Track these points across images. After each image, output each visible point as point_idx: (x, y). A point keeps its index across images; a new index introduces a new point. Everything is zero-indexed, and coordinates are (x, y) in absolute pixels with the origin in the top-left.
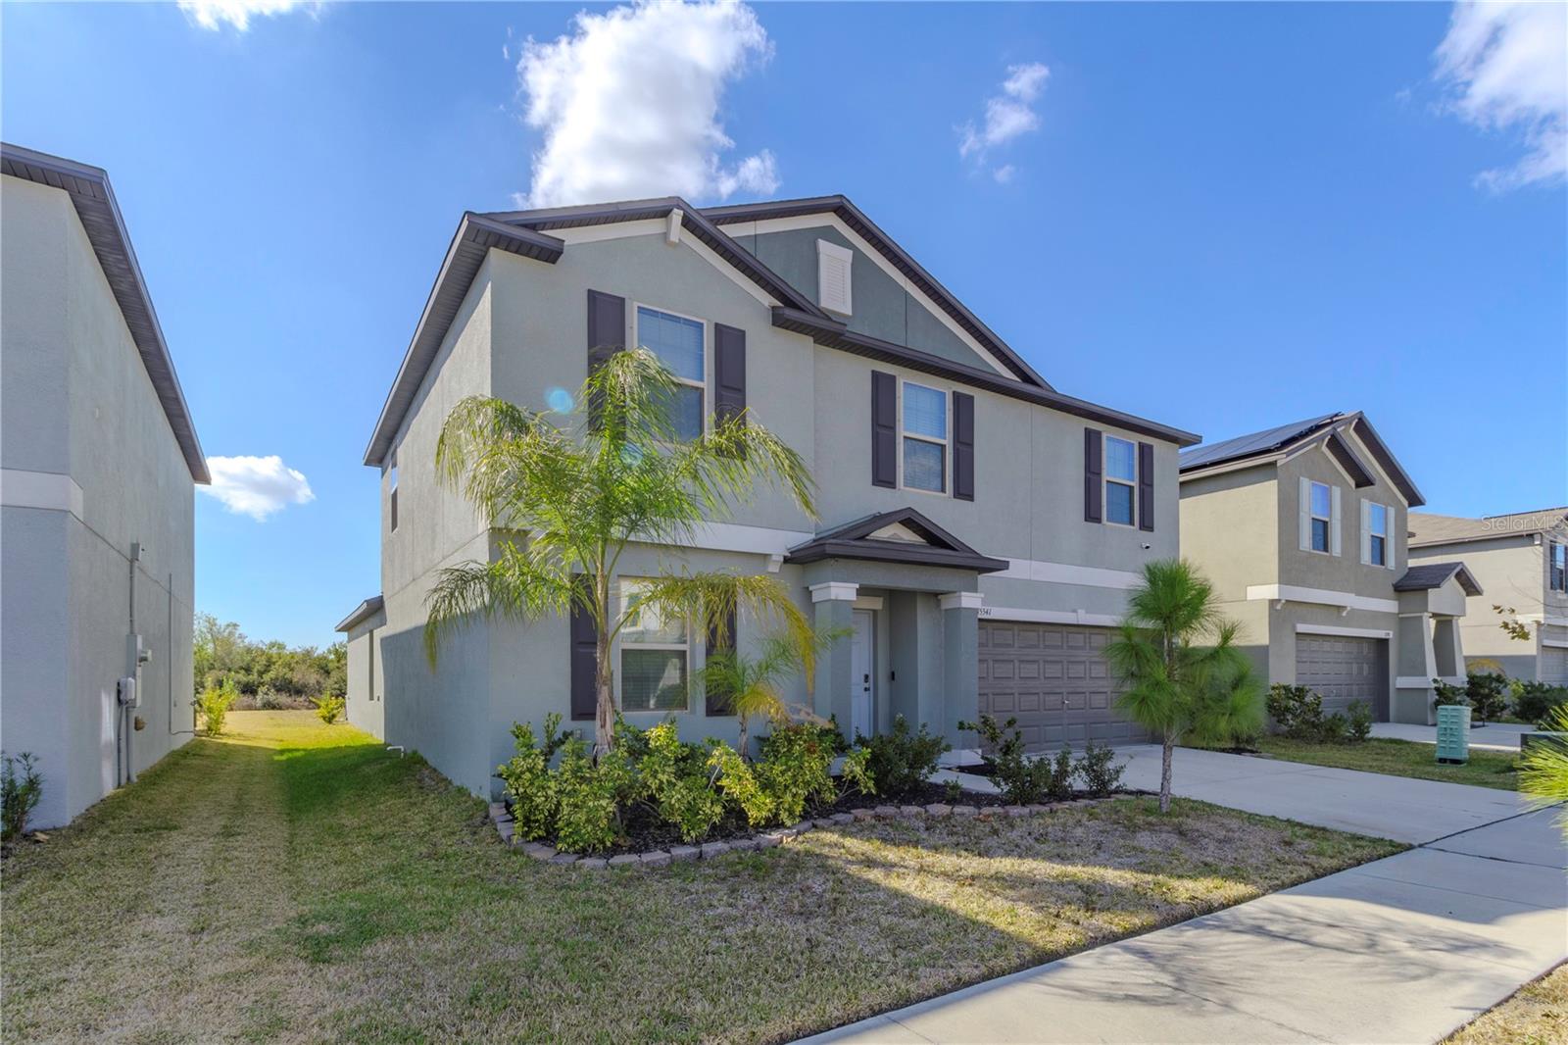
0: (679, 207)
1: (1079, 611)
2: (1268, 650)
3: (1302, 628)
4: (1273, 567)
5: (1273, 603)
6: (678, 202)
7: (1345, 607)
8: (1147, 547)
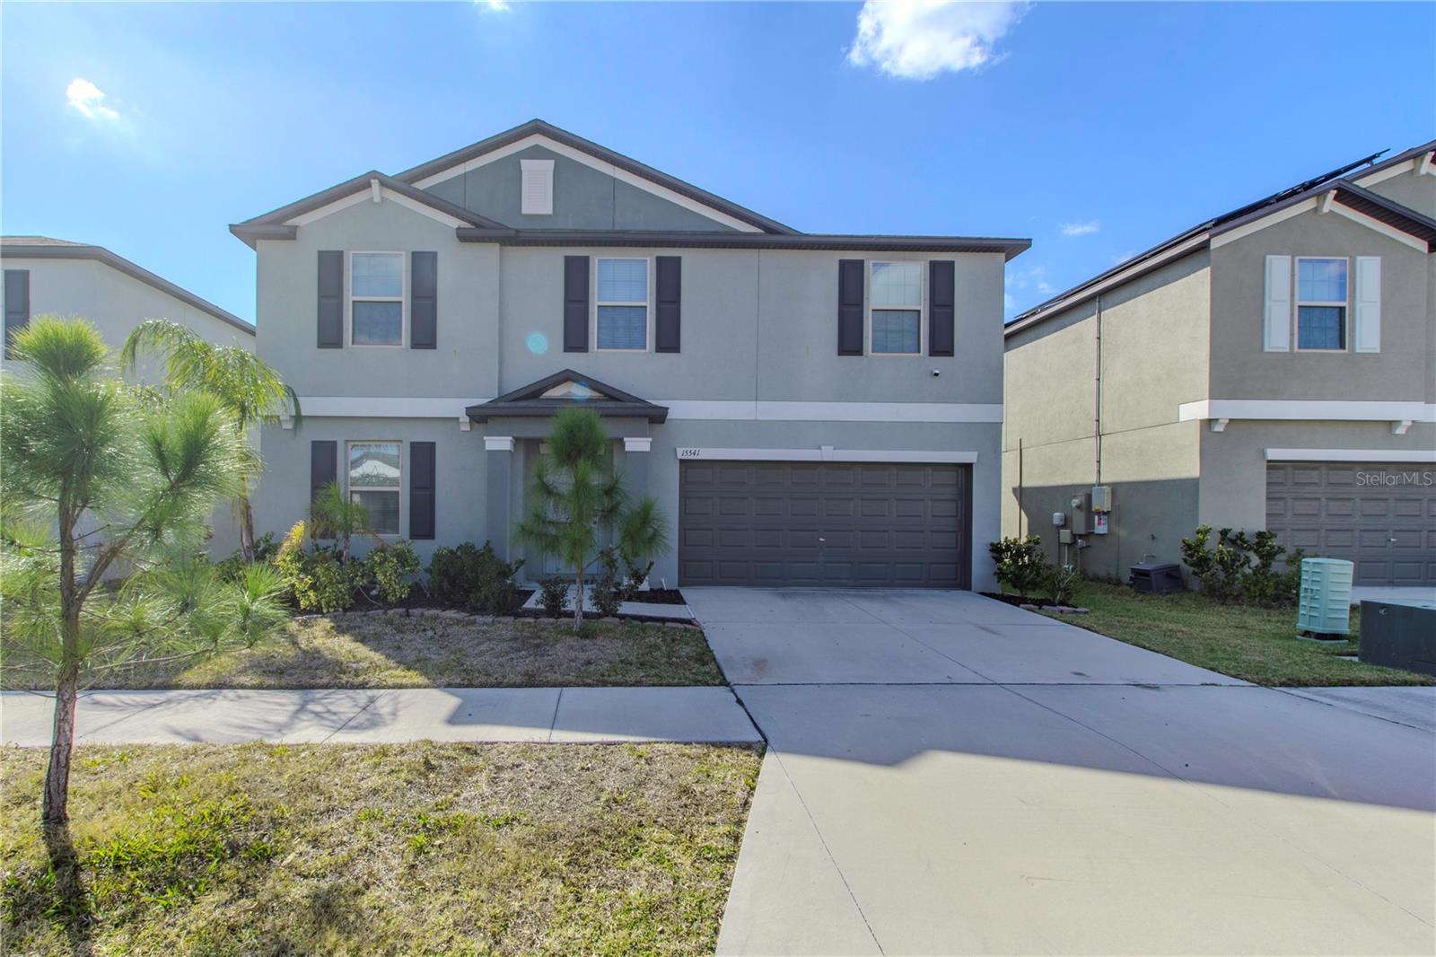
0: (375, 178)
1: (823, 447)
2: (1198, 484)
3: (1274, 454)
4: (1203, 379)
5: (1209, 423)
6: (374, 174)
7: (1398, 422)
8: (936, 375)
